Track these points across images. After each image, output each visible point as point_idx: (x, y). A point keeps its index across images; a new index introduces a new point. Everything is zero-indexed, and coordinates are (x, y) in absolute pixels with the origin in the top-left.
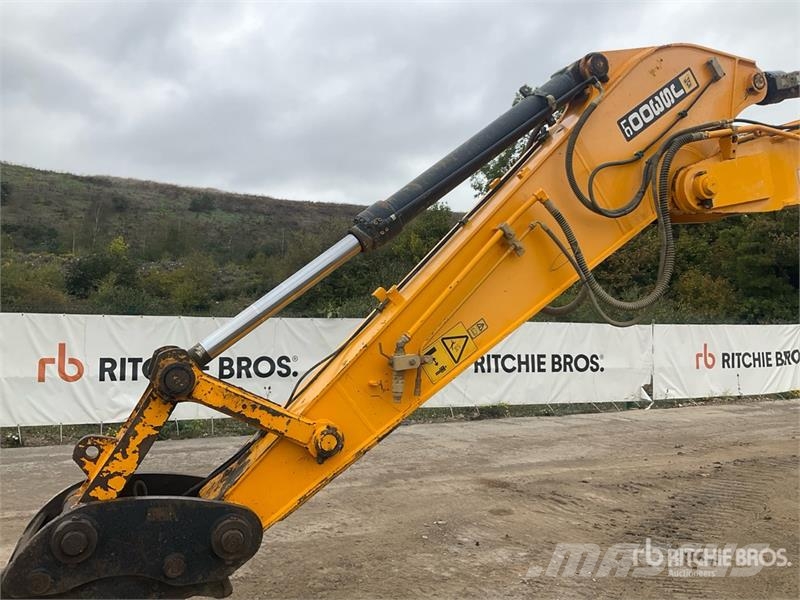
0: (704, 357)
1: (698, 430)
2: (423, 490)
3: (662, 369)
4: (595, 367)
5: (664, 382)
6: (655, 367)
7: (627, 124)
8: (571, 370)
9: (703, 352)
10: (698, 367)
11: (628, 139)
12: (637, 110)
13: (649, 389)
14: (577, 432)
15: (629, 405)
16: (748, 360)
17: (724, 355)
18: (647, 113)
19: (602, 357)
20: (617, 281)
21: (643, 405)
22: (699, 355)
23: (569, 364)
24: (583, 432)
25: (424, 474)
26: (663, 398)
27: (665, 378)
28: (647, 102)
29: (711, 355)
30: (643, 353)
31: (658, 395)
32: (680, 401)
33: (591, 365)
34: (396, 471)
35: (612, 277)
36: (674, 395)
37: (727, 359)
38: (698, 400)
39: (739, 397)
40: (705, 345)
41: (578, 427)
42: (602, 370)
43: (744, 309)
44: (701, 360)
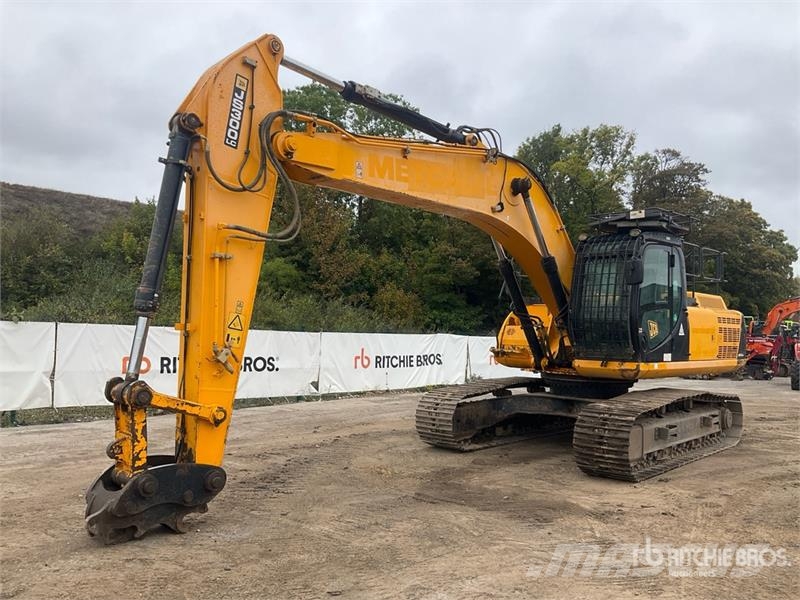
0: (361, 359)
1: (338, 416)
2: (89, 468)
3: (327, 369)
4: (271, 367)
5: (328, 379)
6: (322, 366)
7: (230, 140)
8: (251, 370)
9: (360, 355)
10: (356, 367)
11: (235, 148)
12: (228, 127)
13: (316, 385)
14: (244, 420)
15: (299, 399)
16: (395, 362)
17: (377, 357)
18: (234, 124)
19: (277, 358)
20: (327, 291)
21: (309, 399)
22: (357, 358)
23: (249, 365)
24: (248, 420)
25: (95, 457)
26: (326, 392)
27: (329, 376)
28: (230, 117)
29: (366, 358)
30: (311, 355)
31: (323, 390)
32: (342, 395)
33: (268, 365)
34: (68, 456)
35: (322, 287)
36: (336, 390)
37: (379, 361)
38: (354, 394)
39: (387, 391)
40: (363, 350)
41: (246, 417)
42: (277, 370)
43: (427, 320)
44: (359, 361)
